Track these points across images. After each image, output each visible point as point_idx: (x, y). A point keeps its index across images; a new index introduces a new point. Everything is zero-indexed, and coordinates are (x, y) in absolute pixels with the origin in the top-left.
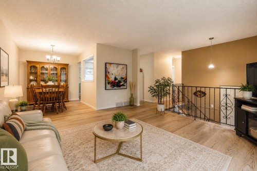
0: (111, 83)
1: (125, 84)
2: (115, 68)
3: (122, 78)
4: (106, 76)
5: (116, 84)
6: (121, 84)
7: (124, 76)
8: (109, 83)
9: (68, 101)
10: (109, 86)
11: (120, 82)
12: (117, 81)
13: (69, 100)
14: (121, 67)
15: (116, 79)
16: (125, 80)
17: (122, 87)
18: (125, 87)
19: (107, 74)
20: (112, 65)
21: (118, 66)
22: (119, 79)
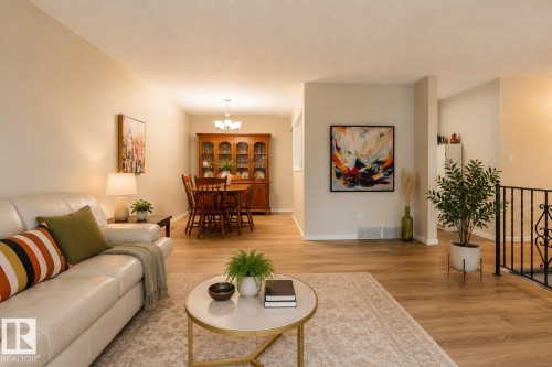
0: (346, 175)
1: (389, 179)
2: (357, 135)
3: (377, 162)
4: (333, 158)
5: (360, 178)
6: (376, 177)
7: (384, 156)
8: (338, 175)
9: (270, 214)
10: (339, 183)
11: (371, 172)
12: (363, 170)
13: (272, 210)
14: (374, 133)
15: (359, 164)
16: (390, 168)
17: (376, 187)
18: (390, 186)
19: (335, 152)
20: (348, 130)
21: (366, 132)
22: (369, 166)
